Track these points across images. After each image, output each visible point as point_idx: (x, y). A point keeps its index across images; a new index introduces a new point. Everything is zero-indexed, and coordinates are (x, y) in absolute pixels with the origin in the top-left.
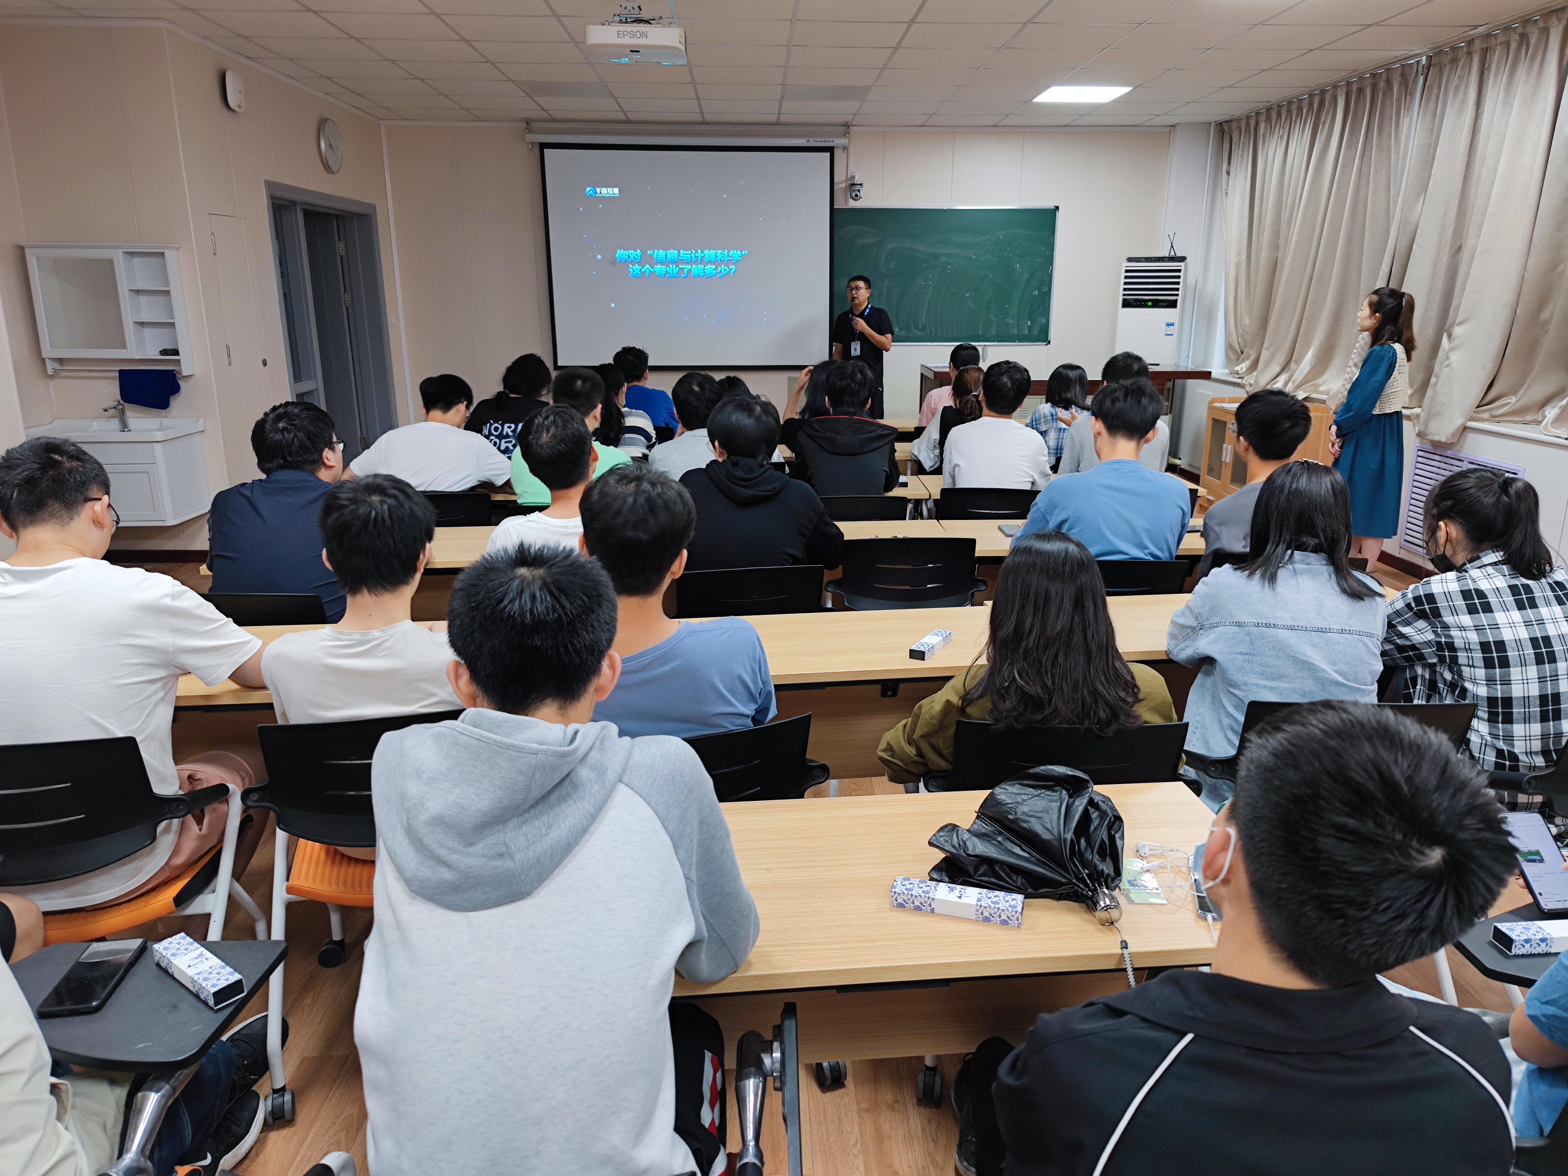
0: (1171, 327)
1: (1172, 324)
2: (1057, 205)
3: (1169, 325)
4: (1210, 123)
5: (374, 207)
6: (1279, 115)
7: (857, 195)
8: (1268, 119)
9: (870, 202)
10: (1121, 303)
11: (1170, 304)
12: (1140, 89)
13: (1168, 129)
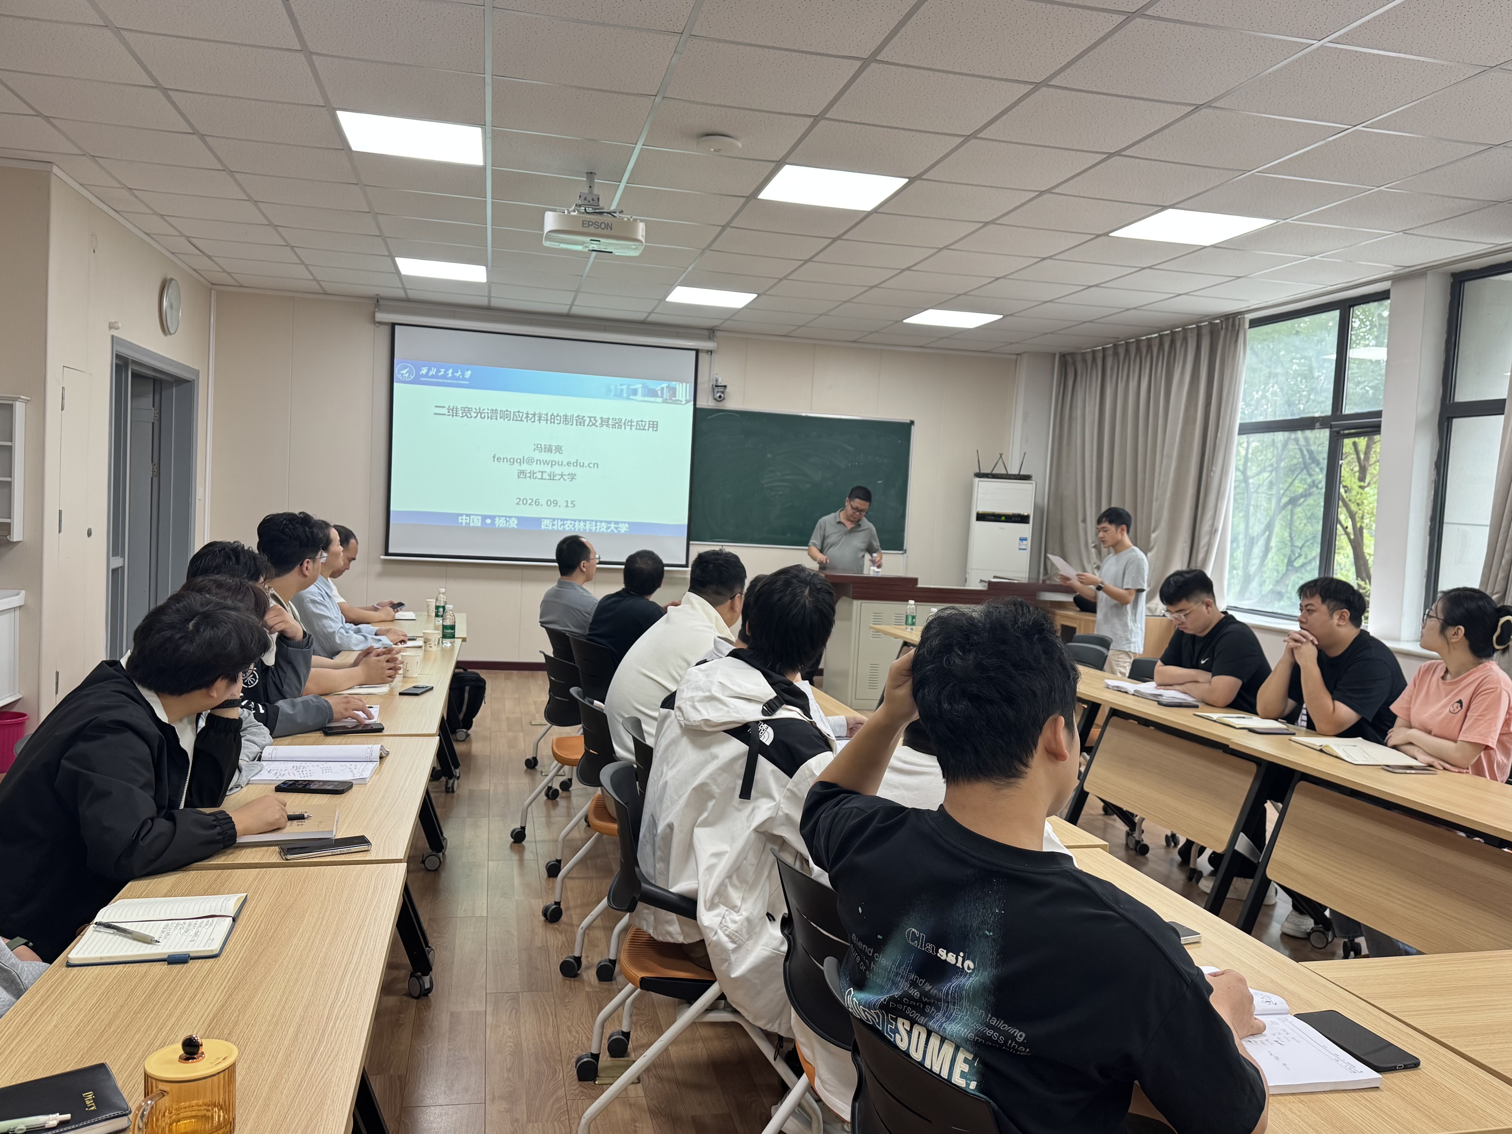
0: (1025, 542)
1: (1025, 539)
2: (912, 419)
3: (1022, 539)
4: (1054, 355)
5: (197, 373)
6: (1127, 351)
7: (720, 397)
8: (1116, 354)
9: (734, 403)
10: (974, 517)
11: (1022, 519)
12: (1009, 318)
13: (1015, 357)
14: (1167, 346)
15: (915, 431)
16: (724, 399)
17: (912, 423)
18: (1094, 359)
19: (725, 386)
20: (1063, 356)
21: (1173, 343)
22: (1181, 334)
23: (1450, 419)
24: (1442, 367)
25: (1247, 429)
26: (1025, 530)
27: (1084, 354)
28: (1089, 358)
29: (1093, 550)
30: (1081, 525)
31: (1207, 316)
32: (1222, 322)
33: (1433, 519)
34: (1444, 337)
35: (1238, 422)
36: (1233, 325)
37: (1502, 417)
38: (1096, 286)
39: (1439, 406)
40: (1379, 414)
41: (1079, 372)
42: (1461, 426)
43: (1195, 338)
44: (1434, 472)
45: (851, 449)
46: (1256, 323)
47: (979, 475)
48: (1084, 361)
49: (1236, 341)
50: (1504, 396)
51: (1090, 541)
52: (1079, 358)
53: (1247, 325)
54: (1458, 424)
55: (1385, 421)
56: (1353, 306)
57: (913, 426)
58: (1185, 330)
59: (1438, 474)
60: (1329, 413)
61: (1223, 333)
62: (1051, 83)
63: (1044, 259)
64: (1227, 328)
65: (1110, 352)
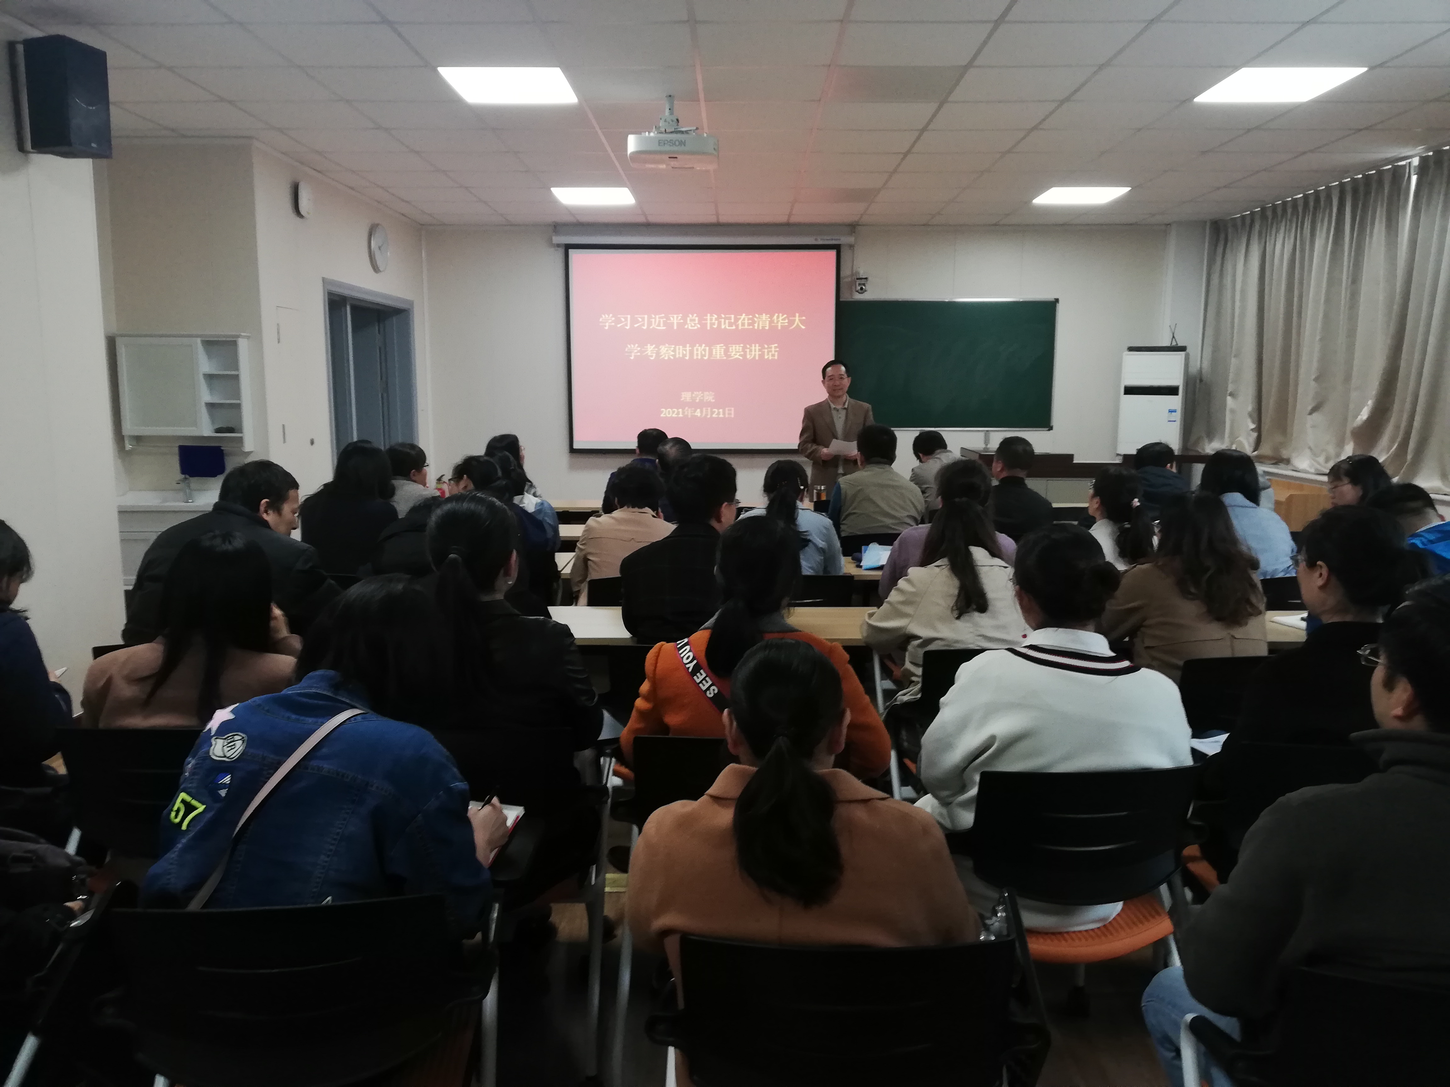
0: (1176, 412)
2: (1057, 297)
3: (1171, 411)
4: (1205, 222)
5: (411, 303)
7: (862, 289)
9: (874, 295)
10: (1122, 390)
11: (1172, 391)
12: (1138, 190)
13: (1164, 227)
15: (1060, 309)
16: (866, 291)
17: (1057, 300)
18: (1243, 224)
19: (866, 278)
20: (1214, 223)
21: (1317, 202)
26: (1176, 402)
27: (1234, 219)
28: (1239, 223)
38: (1210, 151)
41: (1230, 238)
47: (1129, 348)
48: (1235, 226)
52: (1230, 224)
57: (1057, 304)
58: (1328, 188)
63: (1139, 130)
65: (1258, 216)
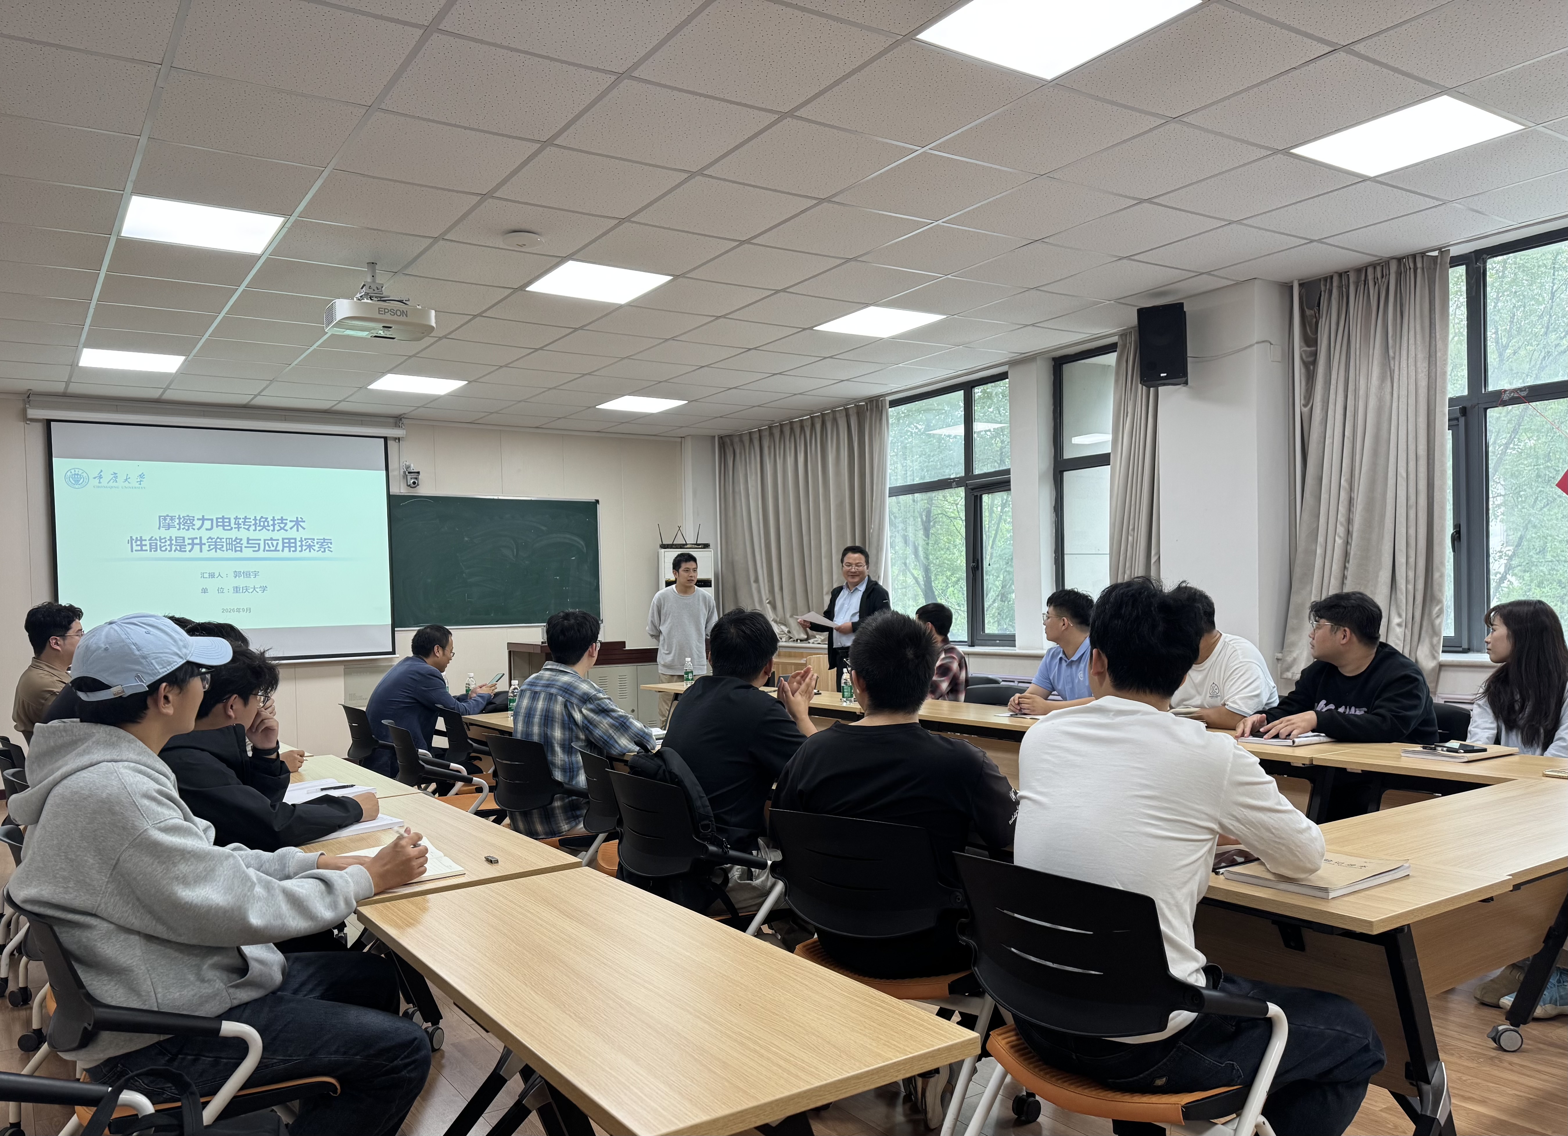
2: (597, 498)
4: (714, 437)
6: (782, 432)
7: (414, 483)
8: (771, 434)
9: (426, 489)
12: (694, 403)
13: (680, 439)
14: (818, 427)
15: (600, 509)
16: (418, 485)
17: (597, 501)
18: (751, 440)
19: (418, 473)
20: (721, 438)
21: (823, 424)
22: (831, 415)
23: (1061, 472)
24: (1052, 432)
25: (897, 492)
27: (741, 436)
28: (746, 439)
29: (768, 605)
30: (754, 586)
31: (855, 399)
32: (867, 404)
33: (1056, 552)
34: (1052, 408)
35: (888, 486)
36: (877, 406)
37: (1109, 467)
38: (780, 374)
39: (1053, 462)
40: (1007, 472)
41: (738, 452)
42: (1069, 476)
43: (844, 419)
44: (1054, 515)
45: (544, 528)
46: (894, 403)
47: (664, 546)
48: (741, 441)
49: (881, 419)
50: (1110, 451)
51: (764, 598)
52: (736, 440)
53: (888, 406)
54: (1068, 476)
55: (1013, 477)
56: (974, 387)
57: (598, 505)
58: (834, 412)
59: (1057, 516)
60: (963, 474)
61: (868, 414)
62: (833, 200)
63: (750, 349)
64: (872, 410)
65: (766, 433)
